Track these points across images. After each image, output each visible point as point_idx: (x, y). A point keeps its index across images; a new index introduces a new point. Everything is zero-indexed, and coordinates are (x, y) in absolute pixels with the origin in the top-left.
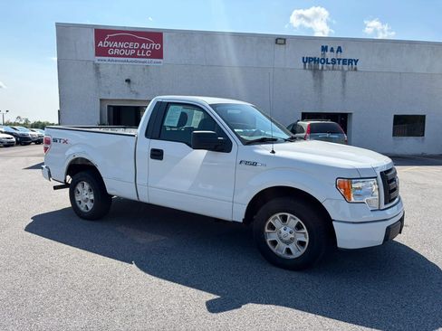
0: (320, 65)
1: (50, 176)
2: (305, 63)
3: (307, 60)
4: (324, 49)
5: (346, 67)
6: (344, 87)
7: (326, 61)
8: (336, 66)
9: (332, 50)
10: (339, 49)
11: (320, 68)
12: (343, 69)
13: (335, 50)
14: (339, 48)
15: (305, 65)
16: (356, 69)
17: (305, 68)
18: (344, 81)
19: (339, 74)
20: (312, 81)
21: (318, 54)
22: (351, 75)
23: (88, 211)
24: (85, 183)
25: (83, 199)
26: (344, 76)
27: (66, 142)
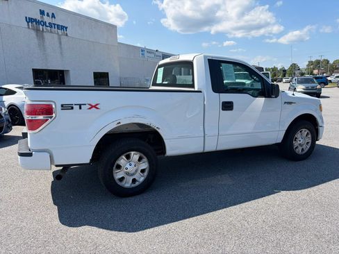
0: (41, 27)
2: (28, 23)
3: (29, 20)
4: (42, 13)
5: (59, 31)
6: (61, 48)
7: (45, 23)
8: (53, 29)
9: (48, 15)
10: (53, 16)
11: (41, 29)
12: (58, 34)
13: (50, 15)
14: (53, 14)
15: (28, 25)
16: (67, 35)
17: (29, 28)
18: (60, 43)
19: (56, 36)
20: (36, 41)
21: (38, 17)
22: (64, 39)
23: (137, 184)
24: (132, 153)
25: (128, 174)
26: (60, 39)
27: (95, 107)
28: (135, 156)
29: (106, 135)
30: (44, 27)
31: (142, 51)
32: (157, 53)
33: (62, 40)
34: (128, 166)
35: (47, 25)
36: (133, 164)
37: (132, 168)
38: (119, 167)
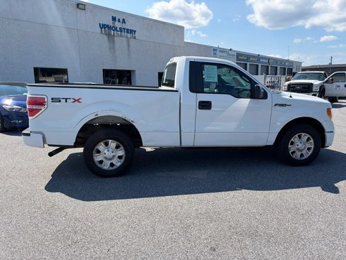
0: (112, 31)
1: (44, 142)
2: (101, 28)
3: (103, 26)
4: (114, 19)
5: (129, 35)
6: (129, 49)
7: (116, 29)
8: (123, 34)
9: (119, 21)
11: (112, 34)
12: (127, 37)
13: (121, 21)
14: (124, 20)
15: (102, 31)
16: (135, 38)
17: (102, 33)
18: (129, 45)
19: (125, 39)
20: (108, 44)
21: (110, 23)
22: (132, 42)
23: (114, 167)
24: (110, 141)
25: (106, 158)
26: (128, 42)
27: (78, 101)
28: (113, 144)
29: (85, 125)
30: (115, 32)
31: (214, 50)
32: (230, 52)
33: (130, 43)
34: (106, 151)
35: (118, 29)
36: (111, 151)
37: (109, 154)
38: (99, 152)
